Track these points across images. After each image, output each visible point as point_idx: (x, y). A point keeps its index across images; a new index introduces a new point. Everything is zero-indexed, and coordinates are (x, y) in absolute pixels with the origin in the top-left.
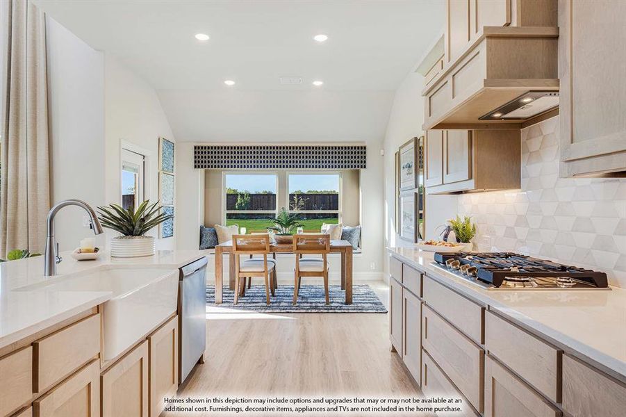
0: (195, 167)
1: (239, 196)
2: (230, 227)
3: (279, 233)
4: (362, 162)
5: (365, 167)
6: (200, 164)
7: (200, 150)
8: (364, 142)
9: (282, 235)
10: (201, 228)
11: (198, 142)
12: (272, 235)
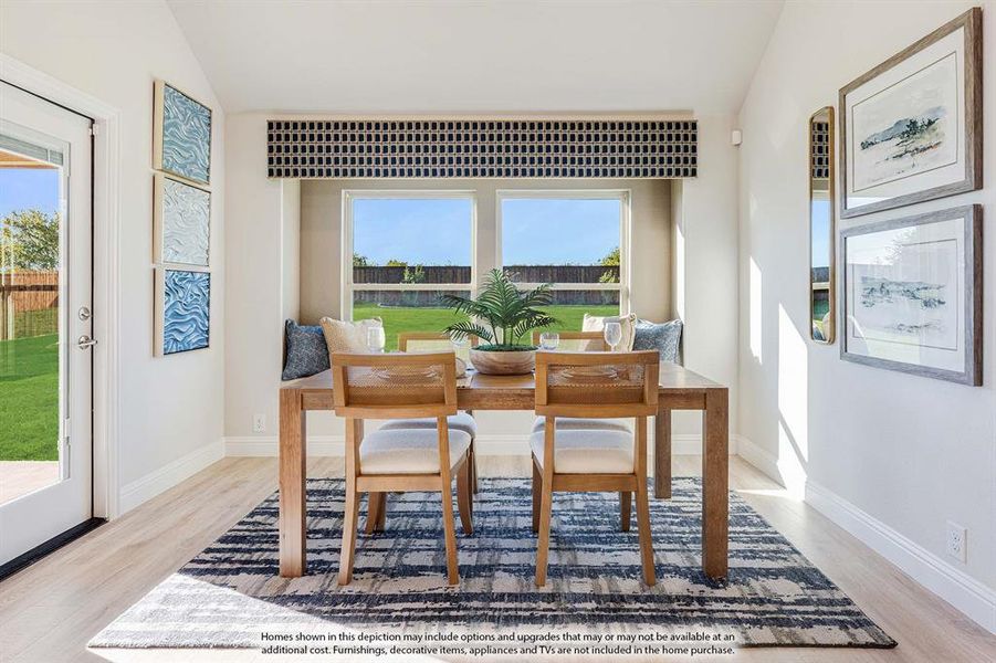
0: (271, 173)
1: (407, 272)
2: (360, 322)
3: (482, 342)
4: (686, 160)
5: (694, 173)
6: (283, 167)
7: (283, 132)
8: (691, 112)
9: (490, 349)
10: (288, 326)
11: (277, 112)
12: (463, 350)
